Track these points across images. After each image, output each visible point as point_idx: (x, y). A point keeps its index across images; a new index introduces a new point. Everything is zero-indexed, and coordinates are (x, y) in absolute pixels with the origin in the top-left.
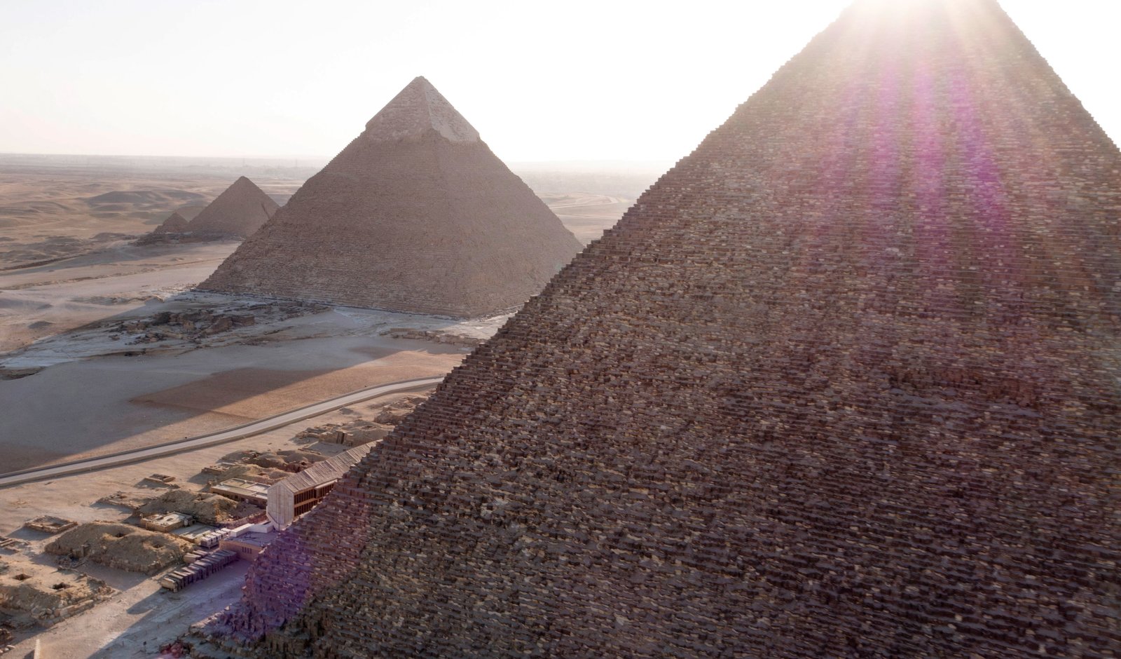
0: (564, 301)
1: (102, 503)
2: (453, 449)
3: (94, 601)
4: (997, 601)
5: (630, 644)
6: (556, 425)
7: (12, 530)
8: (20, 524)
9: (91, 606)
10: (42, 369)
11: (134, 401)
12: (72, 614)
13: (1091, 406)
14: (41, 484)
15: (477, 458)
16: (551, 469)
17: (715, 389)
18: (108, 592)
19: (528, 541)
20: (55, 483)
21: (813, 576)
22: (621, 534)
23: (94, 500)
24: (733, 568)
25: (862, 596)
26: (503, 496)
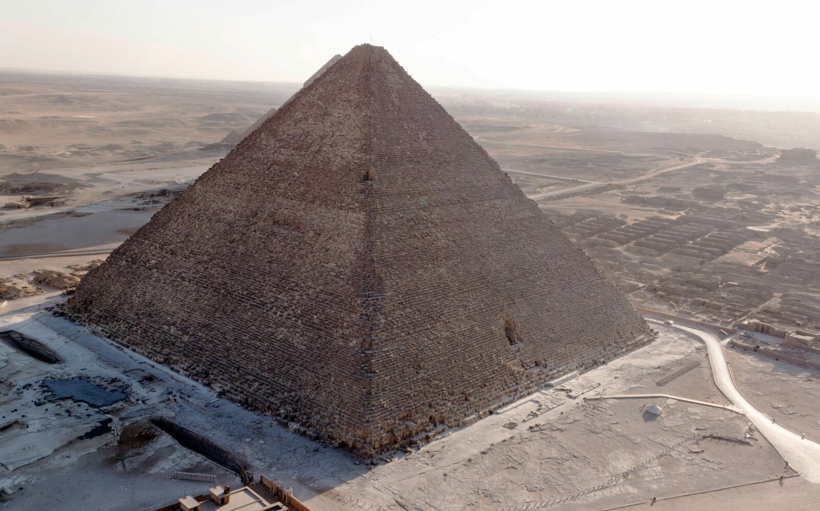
0: (199, 187)
1: (69, 267)
2: (147, 242)
3: (35, 294)
4: (263, 296)
5: (169, 309)
6: (178, 234)
7: (27, 272)
8: (32, 271)
9: (33, 295)
10: (92, 214)
11: (119, 231)
12: (25, 297)
13: (316, 233)
14: (51, 259)
15: (152, 245)
16: (171, 250)
17: (226, 223)
18: (42, 292)
19: (156, 275)
20: (57, 259)
21: (224, 288)
22: (181, 273)
23: (66, 266)
24: (205, 285)
25: (232, 294)
26: (154, 259)
